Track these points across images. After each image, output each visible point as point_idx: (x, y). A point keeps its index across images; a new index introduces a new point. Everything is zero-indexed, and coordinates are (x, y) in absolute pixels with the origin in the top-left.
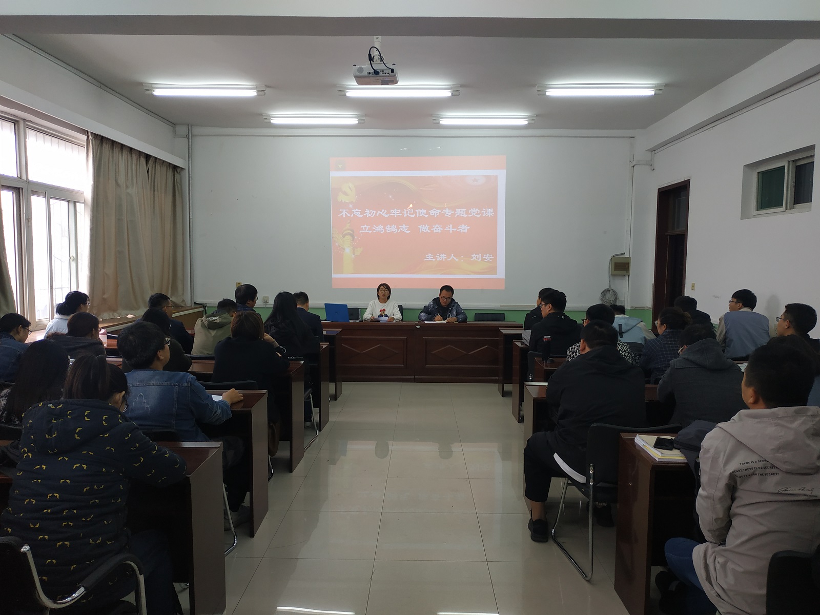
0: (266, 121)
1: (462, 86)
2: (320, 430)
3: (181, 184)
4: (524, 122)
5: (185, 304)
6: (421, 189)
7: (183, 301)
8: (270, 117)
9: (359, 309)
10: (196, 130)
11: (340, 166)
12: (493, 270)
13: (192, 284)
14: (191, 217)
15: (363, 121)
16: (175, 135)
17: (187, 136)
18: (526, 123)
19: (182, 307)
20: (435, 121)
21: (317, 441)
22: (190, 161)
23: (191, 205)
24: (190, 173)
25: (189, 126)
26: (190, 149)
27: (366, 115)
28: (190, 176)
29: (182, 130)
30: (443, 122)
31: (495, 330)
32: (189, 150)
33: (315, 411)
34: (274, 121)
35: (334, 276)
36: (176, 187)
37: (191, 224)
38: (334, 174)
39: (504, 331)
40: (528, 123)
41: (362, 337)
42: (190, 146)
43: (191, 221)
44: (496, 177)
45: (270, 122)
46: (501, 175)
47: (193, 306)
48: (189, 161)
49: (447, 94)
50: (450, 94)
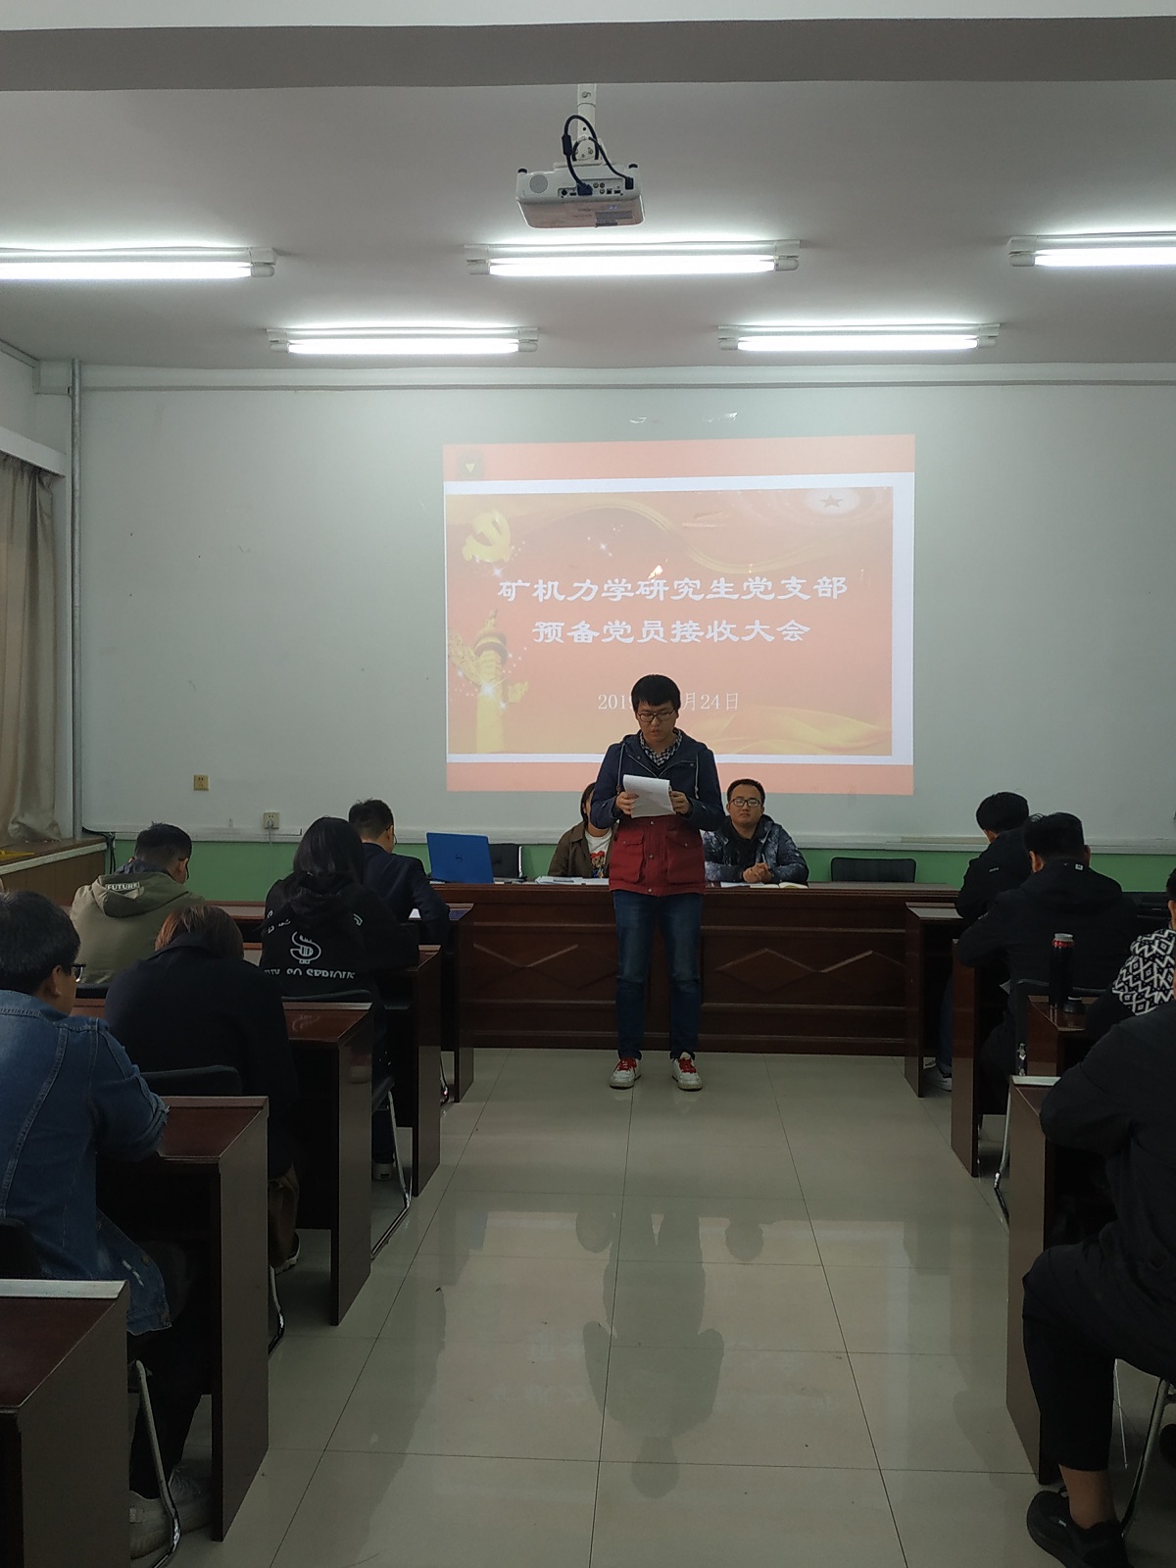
0: (274, 347)
1: (804, 244)
2: (415, 1194)
3: (51, 517)
4: (968, 343)
5: (59, 834)
6: (684, 525)
7: (54, 824)
8: (286, 336)
9: (518, 846)
10: (94, 375)
11: (470, 467)
12: (881, 742)
13: (77, 779)
14: (77, 604)
15: (531, 346)
16: (38, 389)
17: (71, 391)
18: (974, 344)
19: (50, 840)
20: (723, 344)
21: (406, 1223)
22: (77, 457)
23: (76, 571)
24: (77, 487)
25: (76, 364)
26: (77, 423)
27: (540, 330)
28: (77, 494)
29: (58, 374)
30: (747, 345)
31: (895, 909)
32: (73, 426)
33: (402, 1137)
34: (297, 348)
35: (452, 758)
36: (39, 520)
37: (77, 621)
38: (453, 488)
39: (924, 912)
40: (979, 347)
41: (530, 925)
42: (77, 417)
43: (77, 613)
44: (888, 493)
45: (287, 351)
46: (902, 488)
47: (79, 838)
48: (73, 456)
49: (763, 265)
50: (771, 266)
